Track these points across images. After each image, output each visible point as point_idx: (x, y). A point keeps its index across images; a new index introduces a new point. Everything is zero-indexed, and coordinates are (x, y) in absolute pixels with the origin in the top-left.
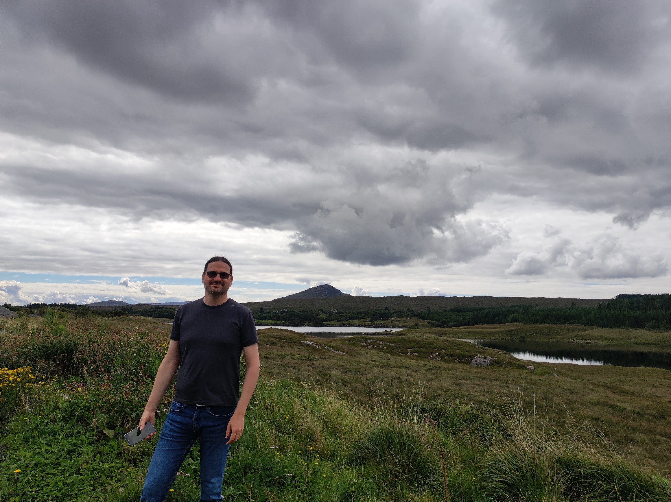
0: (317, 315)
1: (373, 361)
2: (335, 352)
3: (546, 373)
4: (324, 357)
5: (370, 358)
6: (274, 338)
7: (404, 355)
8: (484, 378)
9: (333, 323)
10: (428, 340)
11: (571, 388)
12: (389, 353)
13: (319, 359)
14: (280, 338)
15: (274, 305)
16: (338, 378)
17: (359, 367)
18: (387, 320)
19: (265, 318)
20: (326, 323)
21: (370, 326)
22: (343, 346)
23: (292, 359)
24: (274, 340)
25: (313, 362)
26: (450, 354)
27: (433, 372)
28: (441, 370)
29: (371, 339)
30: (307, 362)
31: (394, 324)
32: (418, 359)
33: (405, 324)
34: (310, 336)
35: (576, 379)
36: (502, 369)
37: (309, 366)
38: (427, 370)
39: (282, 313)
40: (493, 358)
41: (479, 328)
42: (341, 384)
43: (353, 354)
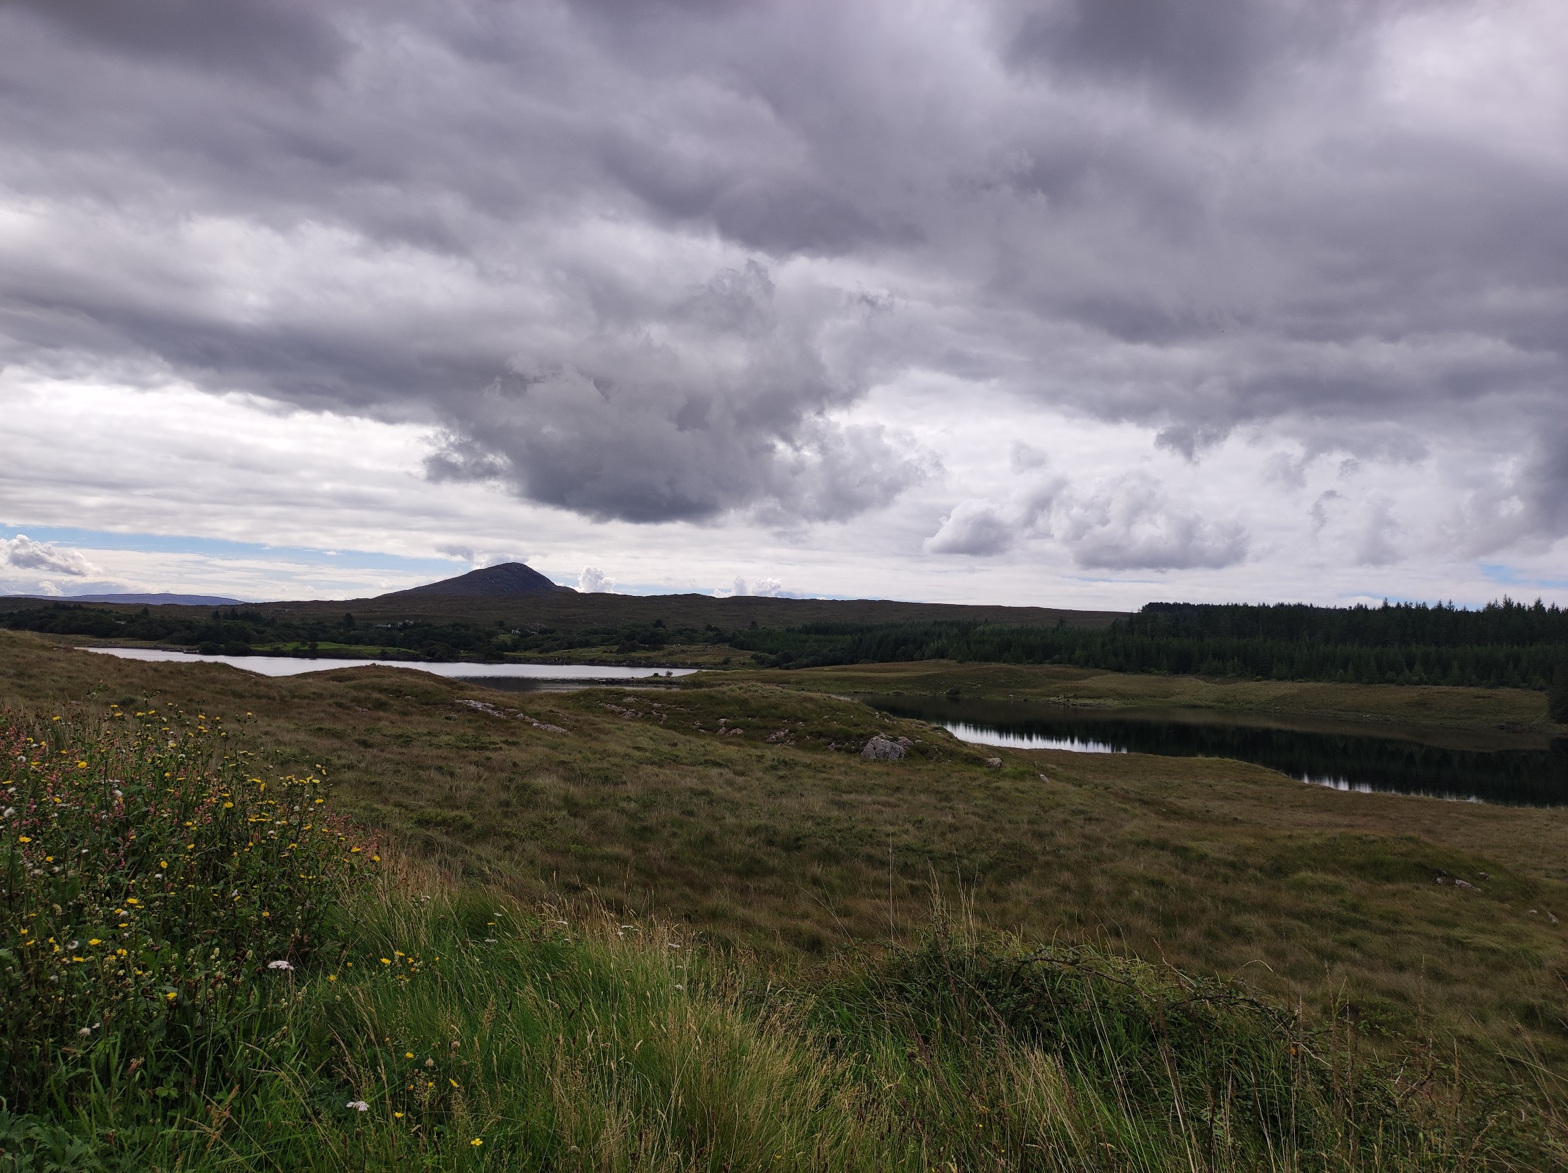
0: (490, 635)
1: (638, 749)
2: (543, 727)
3: (1025, 772)
4: (515, 739)
5: (628, 742)
6: (382, 690)
7: (710, 733)
8: (898, 788)
9: (528, 654)
10: (766, 697)
11: (1086, 808)
12: (674, 728)
13: (503, 746)
14: (398, 692)
15: (380, 609)
16: (557, 796)
17: (606, 765)
18: (660, 649)
19: (358, 641)
20: (512, 654)
21: (618, 664)
22: (562, 713)
23: (430, 746)
24: (382, 697)
25: (488, 754)
26: (817, 732)
27: (781, 773)
28: (797, 769)
29: (630, 696)
30: (474, 756)
31: (676, 658)
32: (742, 742)
33: (700, 660)
34: (474, 686)
35: (1081, 786)
36: (931, 767)
37: (478, 766)
38: (766, 770)
39: (400, 630)
40: (913, 741)
41: (863, 671)
42: (564, 813)
43: (588, 732)
